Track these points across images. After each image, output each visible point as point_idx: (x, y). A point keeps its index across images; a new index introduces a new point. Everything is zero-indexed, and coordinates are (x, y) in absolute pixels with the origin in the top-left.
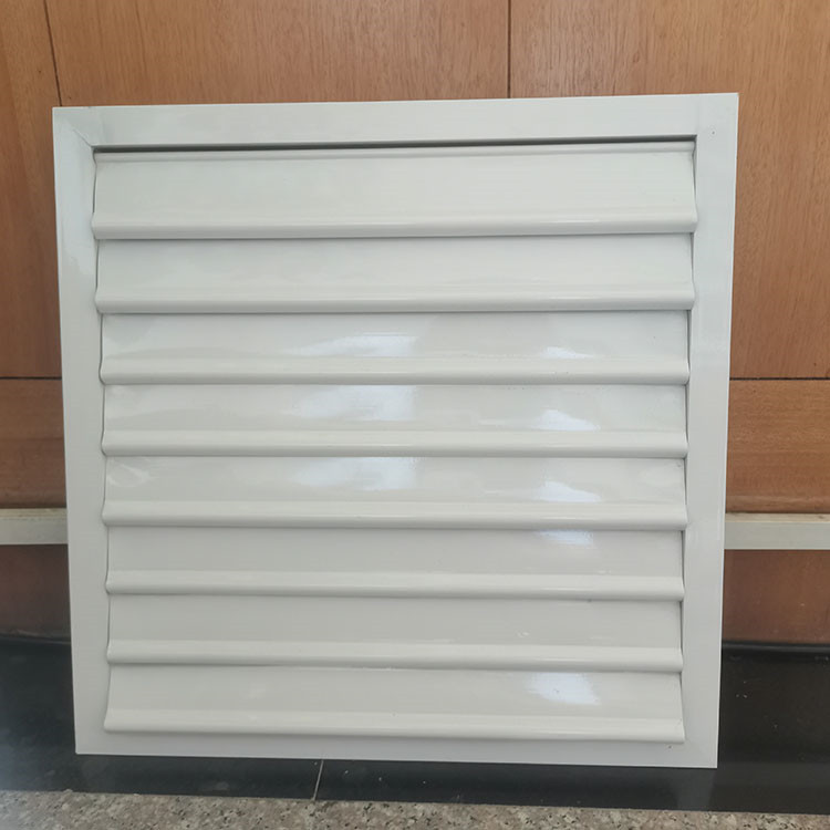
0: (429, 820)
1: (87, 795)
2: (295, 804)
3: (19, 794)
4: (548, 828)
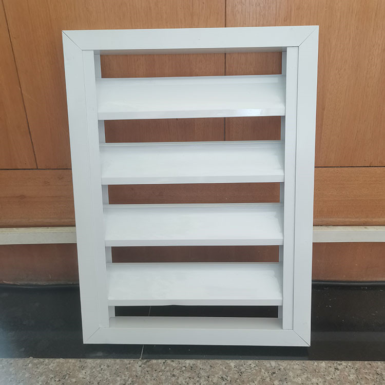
0: (192, 367)
1: (40, 359)
2: (132, 361)
3: (9, 359)
4: (243, 370)
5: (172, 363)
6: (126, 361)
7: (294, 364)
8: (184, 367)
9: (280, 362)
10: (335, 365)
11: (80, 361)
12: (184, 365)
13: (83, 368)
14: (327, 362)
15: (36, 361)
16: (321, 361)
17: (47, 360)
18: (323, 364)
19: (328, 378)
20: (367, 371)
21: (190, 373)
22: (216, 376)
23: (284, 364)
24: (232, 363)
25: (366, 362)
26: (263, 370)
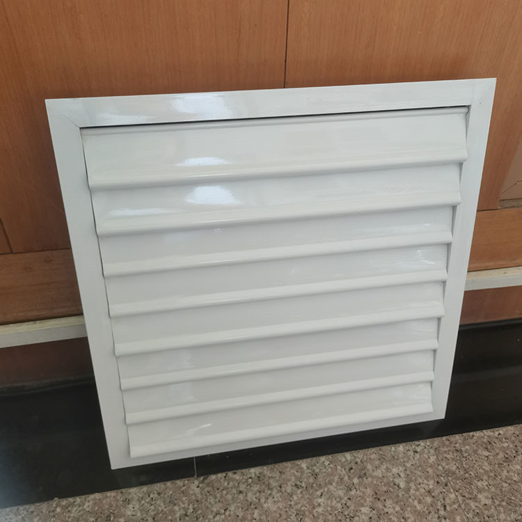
0: (259, 477)
1: (69, 499)
2: (187, 482)
4: (317, 471)
5: (235, 476)
6: (179, 483)
7: (371, 454)
8: (250, 478)
9: (355, 453)
10: (413, 447)
11: (122, 493)
12: (249, 476)
13: (127, 501)
14: (404, 444)
15: (64, 502)
16: (398, 445)
17: (78, 500)
18: (401, 448)
19: (408, 465)
20: (446, 449)
21: (258, 486)
22: (289, 483)
23: (360, 455)
24: (304, 464)
25: (444, 438)
26: (339, 467)
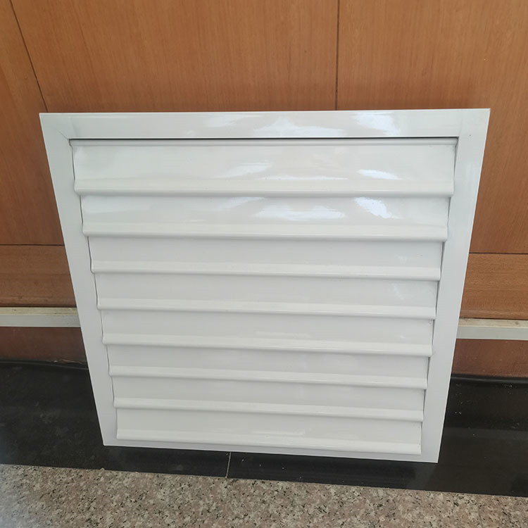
0: (285, 492)
1: (113, 472)
2: (217, 480)
3: (78, 470)
4: (345, 499)
5: (262, 485)
6: (210, 479)
7: (406, 495)
9: (389, 491)
10: (455, 498)
11: (158, 477)
12: (276, 489)
13: (161, 486)
14: (445, 493)
15: (108, 474)
16: (439, 493)
17: (120, 474)
18: (441, 496)
19: (444, 516)
20: (492, 509)
21: (282, 500)
22: (313, 505)
24: (333, 489)
25: (493, 496)
26: (368, 501)
